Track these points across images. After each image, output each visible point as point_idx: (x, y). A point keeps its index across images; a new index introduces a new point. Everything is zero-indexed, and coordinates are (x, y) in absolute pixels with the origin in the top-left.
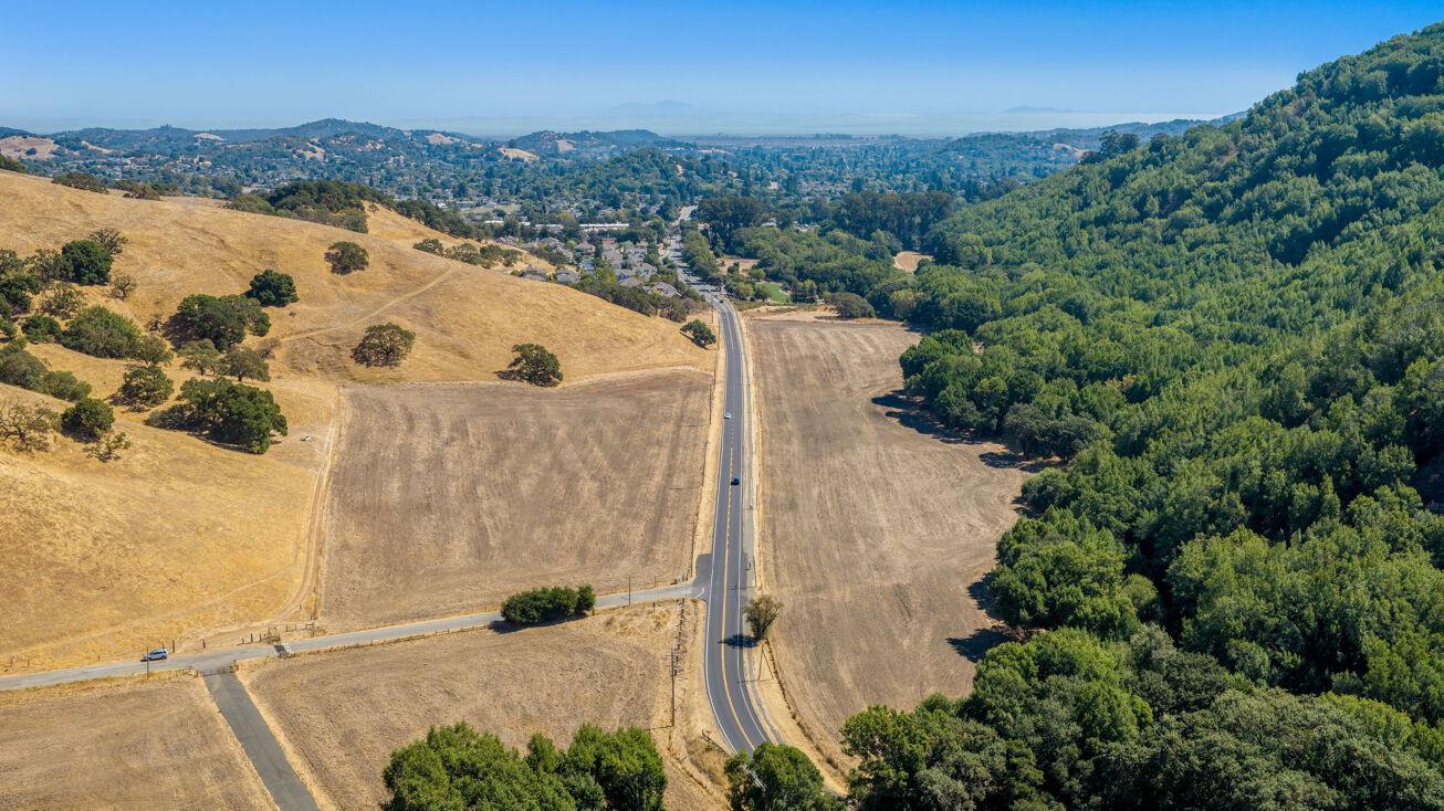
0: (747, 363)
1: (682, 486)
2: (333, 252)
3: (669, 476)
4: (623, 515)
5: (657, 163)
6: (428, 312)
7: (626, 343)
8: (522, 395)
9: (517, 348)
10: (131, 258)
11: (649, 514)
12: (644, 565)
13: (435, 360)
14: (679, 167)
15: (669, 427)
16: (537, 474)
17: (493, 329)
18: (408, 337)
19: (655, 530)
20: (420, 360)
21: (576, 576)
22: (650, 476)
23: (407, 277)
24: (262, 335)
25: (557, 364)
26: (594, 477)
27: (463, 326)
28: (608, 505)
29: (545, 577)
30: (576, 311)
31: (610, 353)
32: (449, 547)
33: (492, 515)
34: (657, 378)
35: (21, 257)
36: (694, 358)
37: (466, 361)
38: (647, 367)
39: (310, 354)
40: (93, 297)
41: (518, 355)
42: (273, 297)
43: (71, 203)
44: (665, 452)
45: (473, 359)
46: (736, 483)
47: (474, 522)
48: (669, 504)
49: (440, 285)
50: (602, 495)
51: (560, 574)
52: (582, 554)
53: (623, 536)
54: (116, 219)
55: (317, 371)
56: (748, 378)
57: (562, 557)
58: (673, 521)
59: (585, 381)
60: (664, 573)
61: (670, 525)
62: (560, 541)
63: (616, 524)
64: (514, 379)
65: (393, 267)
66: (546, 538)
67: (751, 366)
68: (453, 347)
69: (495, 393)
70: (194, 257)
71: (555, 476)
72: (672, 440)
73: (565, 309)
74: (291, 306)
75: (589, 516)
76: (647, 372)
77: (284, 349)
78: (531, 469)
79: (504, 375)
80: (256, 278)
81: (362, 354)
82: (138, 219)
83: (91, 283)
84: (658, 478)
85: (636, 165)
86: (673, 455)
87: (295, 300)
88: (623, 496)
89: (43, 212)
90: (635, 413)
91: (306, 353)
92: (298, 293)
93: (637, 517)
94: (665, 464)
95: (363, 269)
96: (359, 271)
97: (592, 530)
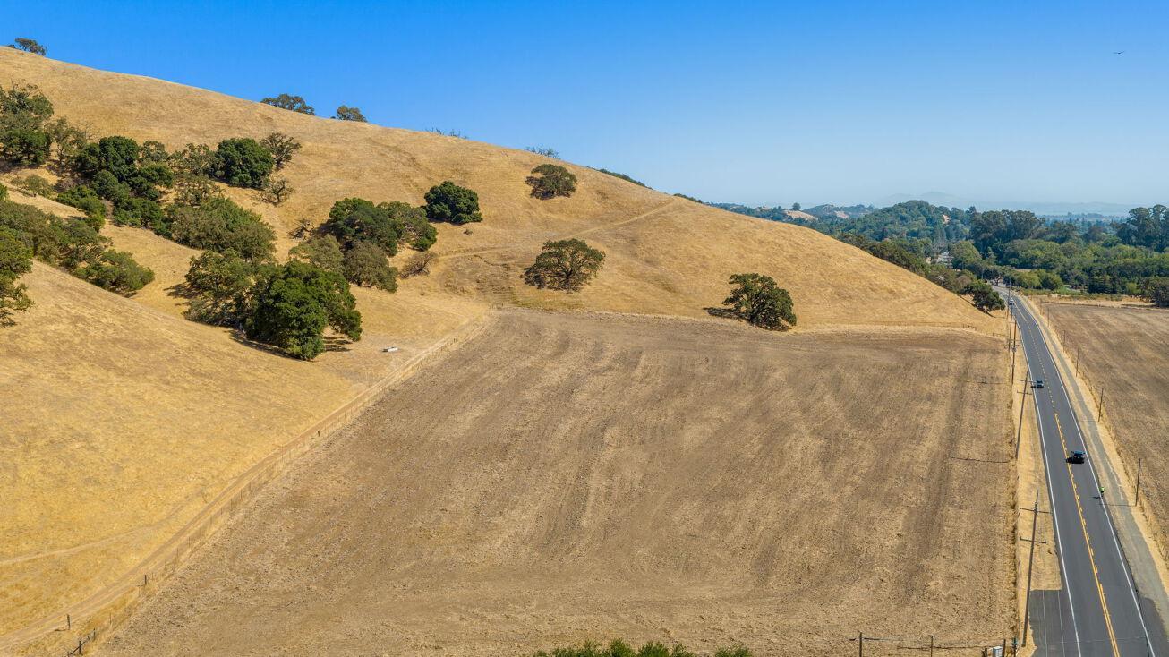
0: (1049, 334)
1: (977, 456)
2: (539, 175)
3: (952, 441)
4: (863, 493)
5: (924, 213)
6: (633, 241)
7: (886, 294)
8: (733, 335)
9: (737, 279)
10: (303, 167)
11: (915, 496)
12: (903, 602)
13: (629, 290)
14: (945, 217)
15: (950, 382)
16: (720, 420)
17: (713, 263)
18: (596, 257)
19: (927, 527)
20: (609, 287)
21: (738, 611)
22: (917, 435)
23: (619, 207)
24: (421, 250)
25: (789, 302)
26: (816, 433)
27: (675, 258)
28: (836, 474)
29: (667, 607)
30: (823, 254)
31: (863, 303)
32: (499, 520)
33: (611, 471)
34: (927, 336)
35: (169, 151)
36: (976, 322)
37: (669, 295)
38: (914, 323)
39: (471, 273)
40: (242, 198)
41: (737, 286)
42: (449, 213)
43: (263, 116)
44: (941, 413)
45: (680, 293)
46: (1077, 459)
47: (571, 480)
48: (955, 484)
49: (656, 216)
50: (826, 459)
51: (701, 603)
52: (765, 563)
53: (859, 533)
54: (304, 133)
55: (473, 292)
56: (1054, 345)
57: (719, 564)
58: (965, 513)
59: (827, 330)
60: (952, 628)
61: (959, 521)
62: (726, 530)
63: (847, 509)
64: (730, 317)
65: (605, 196)
66: (699, 522)
67: (1055, 337)
68: (657, 278)
69: (699, 329)
70: (375, 170)
71: (751, 425)
72: (954, 396)
73: (808, 251)
74: (472, 226)
75: (795, 490)
76: (912, 329)
77: (442, 266)
78: (714, 412)
79: (713, 312)
80: (432, 190)
81: (534, 276)
82: (329, 135)
83: (244, 185)
84: (931, 443)
85: (904, 214)
86: (956, 414)
87: (478, 219)
88: (866, 463)
89: (227, 121)
90: (894, 363)
91: (467, 271)
92: (483, 211)
93: (890, 500)
94: (943, 425)
95: (568, 195)
96: (562, 198)
97: (796, 517)
